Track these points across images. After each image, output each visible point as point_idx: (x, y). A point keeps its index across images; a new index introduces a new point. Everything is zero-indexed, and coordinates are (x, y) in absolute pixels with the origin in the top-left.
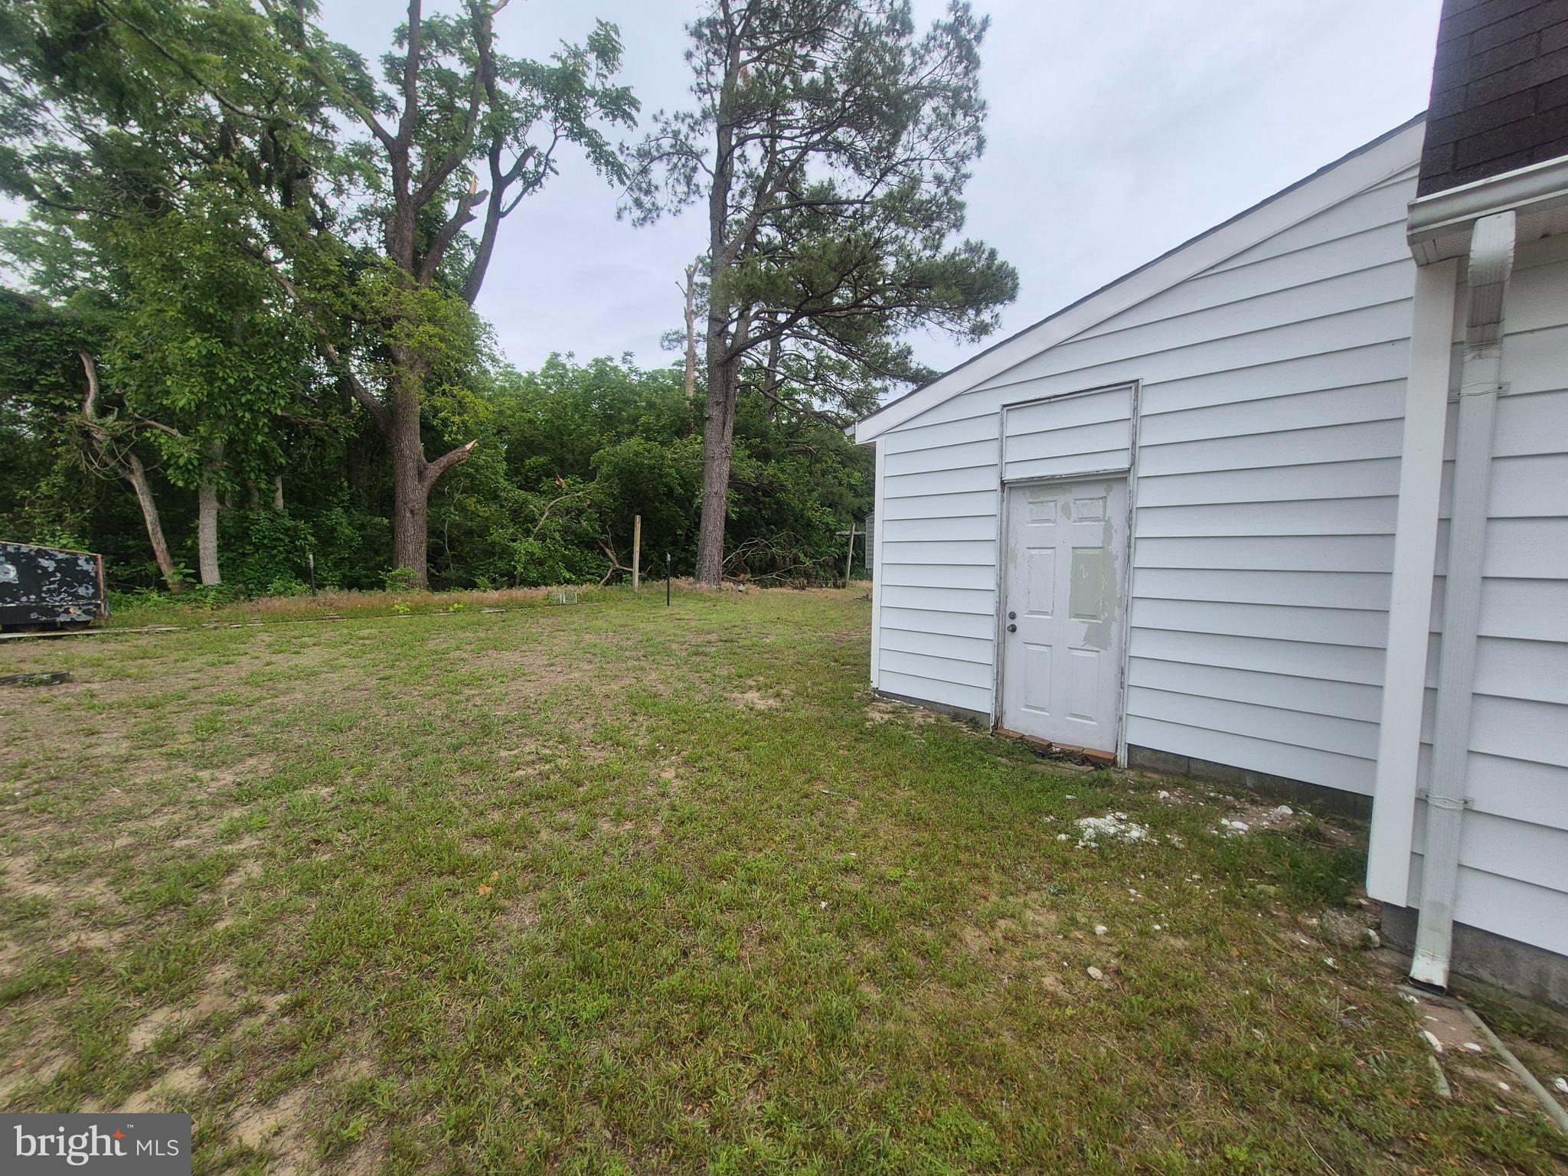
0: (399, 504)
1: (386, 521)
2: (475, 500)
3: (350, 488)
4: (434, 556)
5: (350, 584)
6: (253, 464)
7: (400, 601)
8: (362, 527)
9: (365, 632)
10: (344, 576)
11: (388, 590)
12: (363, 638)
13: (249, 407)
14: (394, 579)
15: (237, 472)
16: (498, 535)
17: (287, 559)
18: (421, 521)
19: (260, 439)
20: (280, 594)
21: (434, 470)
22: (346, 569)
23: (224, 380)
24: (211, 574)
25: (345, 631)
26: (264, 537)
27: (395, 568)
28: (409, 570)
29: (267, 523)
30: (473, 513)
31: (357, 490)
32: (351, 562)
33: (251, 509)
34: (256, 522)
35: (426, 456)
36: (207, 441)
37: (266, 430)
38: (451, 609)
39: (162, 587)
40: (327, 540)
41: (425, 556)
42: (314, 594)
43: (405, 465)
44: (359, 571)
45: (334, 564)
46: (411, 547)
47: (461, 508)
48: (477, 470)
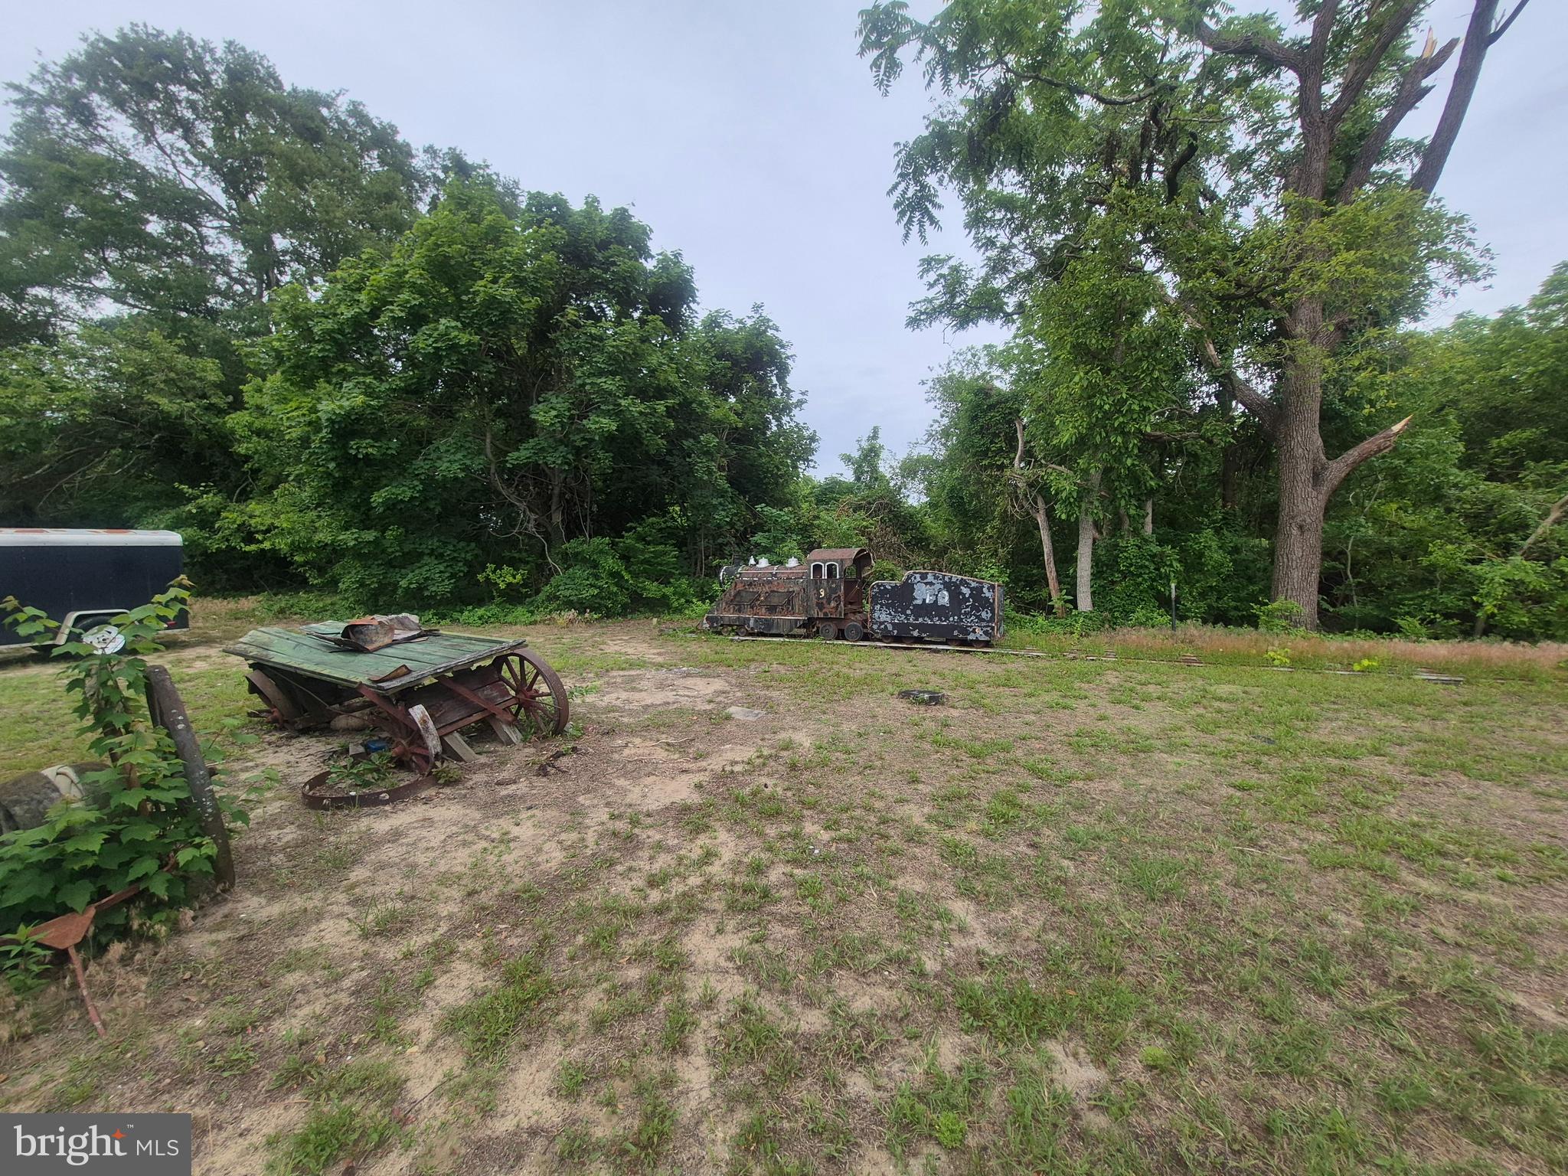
0: (1284, 516)
1: (1265, 542)
2: (1395, 506)
3: (1224, 506)
4: (1328, 584)
5: (1218, 617)
6: (1124, 490)
7: (1278, 645)
8: (1236, 550)
9: (1223, 690)
10: (1210, 606)
11: (1262, 629)
12: (1220, 699)
13: (1122, 431)
14: (1270, 614)
15: (1110, 501)
16: (1440, 554)
17: (1152, 587)
18: (1313, 539)
19: (1129, 462)
20: (1141, 624)
21: (1337, 469)
22: (1212, 599)
23: (1101, 407)
24: (1085, 602)
25: (1200, 683)
26: (1131, 565)
27: (1272, 600)
28: (1293, 604)
29: (1135, 550)
30: (1393, 524)
31: (1232, 507)
32: (1219, 592)
33: (1122, 537)
34: (1125, 549)
35: (1326, 454)
36: (1086, 472)
37: (1136, 451)
38: (1357, 667)
39: (1049, 611)
40: (1193, 564)
41: (1315, 586)
42: (1174, 628)
43: (1295, 468)
44: (1228, 602)
45: (1200, 594)
46: (1296, 574)
47: (1376, 519)
48: (1408, 461)
